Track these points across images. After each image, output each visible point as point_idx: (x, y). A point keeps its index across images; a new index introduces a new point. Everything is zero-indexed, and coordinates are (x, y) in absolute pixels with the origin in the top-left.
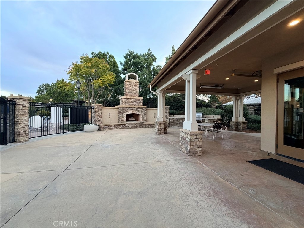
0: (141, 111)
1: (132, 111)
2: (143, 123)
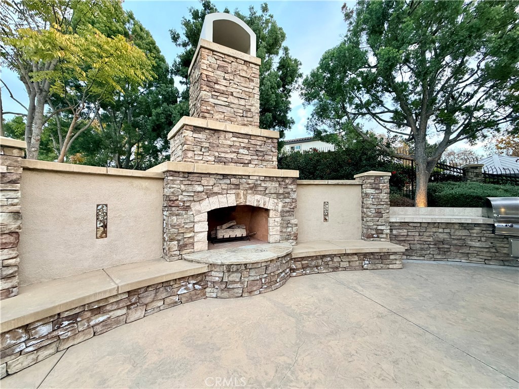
0: (278, 195)
1: (234, 191)
2: (294, 255)
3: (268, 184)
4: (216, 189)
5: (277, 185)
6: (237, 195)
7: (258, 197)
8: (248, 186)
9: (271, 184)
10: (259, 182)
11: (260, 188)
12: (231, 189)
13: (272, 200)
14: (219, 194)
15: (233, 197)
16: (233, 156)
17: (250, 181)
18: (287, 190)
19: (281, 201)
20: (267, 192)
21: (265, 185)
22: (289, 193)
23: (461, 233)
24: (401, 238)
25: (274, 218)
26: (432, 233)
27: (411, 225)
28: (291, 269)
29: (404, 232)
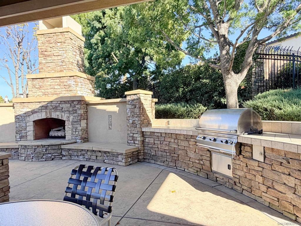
0: (70, 111)
1: (44, 111)
2: (63, 147)
3: (64, 106)
5: (69, 105)
6: (46, 112)
7: (58, 113)
8: (51, 107)
9: (66, 105)
10: (58, 105)
11: (59, 108)
12: (43, 109)
13: (66, 115)
14: (37, 112)
15: (44, 113)
17: (53, 105)
18: (75, 108)
19: (72, 115)
20: (63, 110)
21: (62, 106)
22: (76, 110)
23: (184, 144)
24: (150, 146)
25: (68, 126)
26: (168, 143)
27: (155, 134)
28: (62, 155)
29: (152, 141)
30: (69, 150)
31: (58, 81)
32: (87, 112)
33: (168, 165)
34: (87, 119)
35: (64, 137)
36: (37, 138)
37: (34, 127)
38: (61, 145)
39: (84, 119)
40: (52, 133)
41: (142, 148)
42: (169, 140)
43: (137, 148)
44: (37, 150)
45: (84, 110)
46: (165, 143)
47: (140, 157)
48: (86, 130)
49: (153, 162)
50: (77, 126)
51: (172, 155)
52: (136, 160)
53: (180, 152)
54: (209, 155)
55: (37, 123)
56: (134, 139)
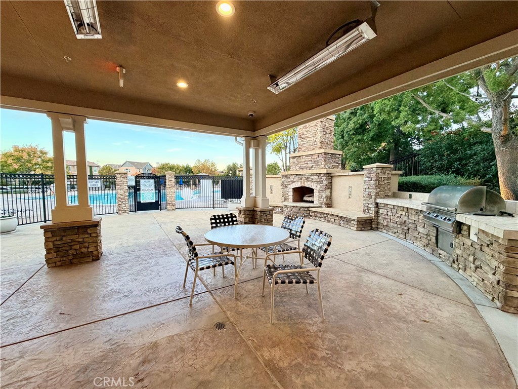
0: (317, 182)
2: (310, 209)
3: (313, 177)
4: (294, 180)
5: (317, 177)
6: (301, 182)
7: (309, 183)
8: (305, 178)
9: (315, 177)
10: (309, 176)
11: (310, 179)
12: (299, 180)
13: (315, 185)
14: (295, 182)
15: (300, 183)
16: (305, 165)
17: (306, 176)
18: (321, 180)
19: (319, 185)
20: (313, 181)
22: (322, 181)
23: (414, 218)
24: (384, 216)
25: (316, 193)
26: (399, 215)
27: (389, 206)
28: (310, 215)
29: (385, 212)
30: (315, 212)
31: (310, 157)
32: (331, 183)
33: (398, 236)
34: (331, 189)
35: (312, 202)
36: (294, 201)
37: (293, 192)
38: (309, 207)
39: (328, 189)
40: (305, 198)
41: (376, 218)
42: (401, 212)
43: (370, 217)
44: (293, 210)
45: (329, 181)
46: (397, 215)
47: (373, 226)
48: (330, 198)
49: (385, 231)
50: (322, 194)
51: (403, 227)
52: (369, 228)
53: (410, 225)
54: (435, 232)
55: (295, 190)
56: (369, 209)
